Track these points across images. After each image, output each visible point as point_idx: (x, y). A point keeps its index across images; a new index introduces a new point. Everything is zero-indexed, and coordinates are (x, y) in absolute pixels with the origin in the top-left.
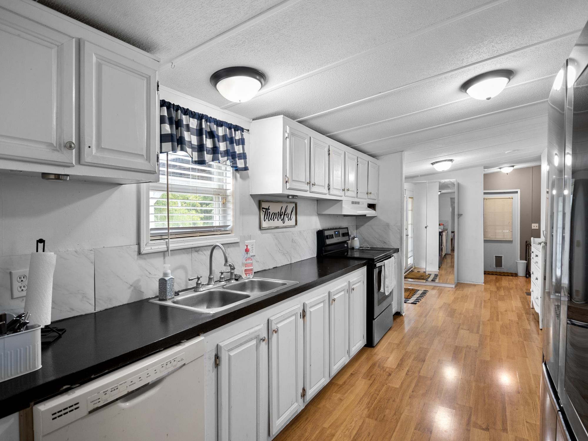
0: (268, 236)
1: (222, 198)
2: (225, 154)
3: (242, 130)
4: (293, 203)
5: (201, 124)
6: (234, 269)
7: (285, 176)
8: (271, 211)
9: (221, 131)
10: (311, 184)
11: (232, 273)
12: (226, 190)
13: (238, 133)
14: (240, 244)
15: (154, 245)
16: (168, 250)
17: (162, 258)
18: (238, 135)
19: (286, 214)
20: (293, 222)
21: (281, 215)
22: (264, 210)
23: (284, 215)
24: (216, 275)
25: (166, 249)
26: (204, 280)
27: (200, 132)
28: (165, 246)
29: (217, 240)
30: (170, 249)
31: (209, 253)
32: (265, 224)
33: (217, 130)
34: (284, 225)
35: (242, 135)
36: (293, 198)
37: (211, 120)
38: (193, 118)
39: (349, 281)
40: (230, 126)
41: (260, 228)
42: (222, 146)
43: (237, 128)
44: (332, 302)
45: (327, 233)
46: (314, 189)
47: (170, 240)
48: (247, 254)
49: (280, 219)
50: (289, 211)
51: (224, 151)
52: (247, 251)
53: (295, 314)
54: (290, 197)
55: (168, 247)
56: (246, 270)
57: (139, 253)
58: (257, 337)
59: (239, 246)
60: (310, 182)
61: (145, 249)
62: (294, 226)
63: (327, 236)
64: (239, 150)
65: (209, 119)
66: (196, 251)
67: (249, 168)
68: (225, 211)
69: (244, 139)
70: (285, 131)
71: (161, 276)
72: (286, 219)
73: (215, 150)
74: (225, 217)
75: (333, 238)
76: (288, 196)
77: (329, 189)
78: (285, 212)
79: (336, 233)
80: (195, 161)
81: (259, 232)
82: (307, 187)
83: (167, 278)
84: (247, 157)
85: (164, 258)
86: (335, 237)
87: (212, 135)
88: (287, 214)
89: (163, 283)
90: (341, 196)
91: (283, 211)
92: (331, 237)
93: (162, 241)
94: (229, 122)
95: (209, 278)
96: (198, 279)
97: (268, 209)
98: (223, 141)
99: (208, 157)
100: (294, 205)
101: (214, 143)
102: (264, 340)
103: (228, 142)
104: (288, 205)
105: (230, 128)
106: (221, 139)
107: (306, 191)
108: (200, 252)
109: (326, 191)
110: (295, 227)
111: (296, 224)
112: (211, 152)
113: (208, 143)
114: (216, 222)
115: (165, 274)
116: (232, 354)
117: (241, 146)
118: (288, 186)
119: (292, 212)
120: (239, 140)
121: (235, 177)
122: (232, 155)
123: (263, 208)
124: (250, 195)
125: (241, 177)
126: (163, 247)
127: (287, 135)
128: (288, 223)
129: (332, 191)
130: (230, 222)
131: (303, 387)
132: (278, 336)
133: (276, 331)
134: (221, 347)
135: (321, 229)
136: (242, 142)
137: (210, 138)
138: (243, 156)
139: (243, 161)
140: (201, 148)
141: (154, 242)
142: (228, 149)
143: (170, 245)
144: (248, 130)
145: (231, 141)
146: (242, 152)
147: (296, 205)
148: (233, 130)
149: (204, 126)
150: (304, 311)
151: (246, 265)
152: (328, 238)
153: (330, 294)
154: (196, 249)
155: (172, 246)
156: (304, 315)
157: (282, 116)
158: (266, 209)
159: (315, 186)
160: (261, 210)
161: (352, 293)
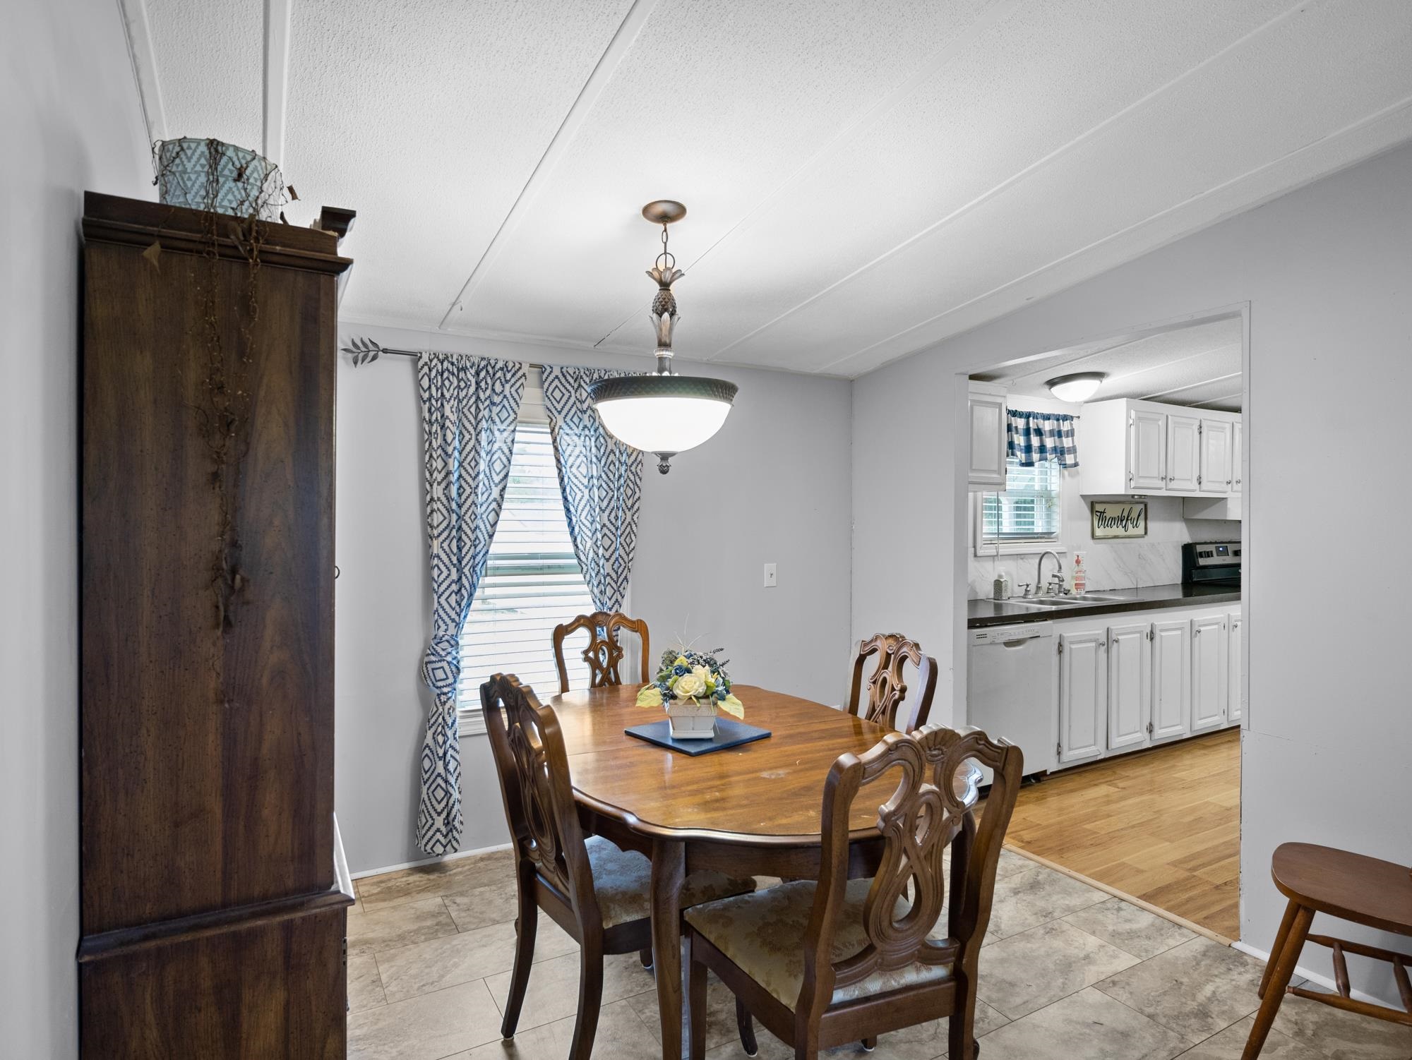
0: (1101, 547)
1: (1047, 501)
2: (1053, 450)
3: (1072, 418)
4: (1141, 503)
5: (1028, 423)
6: (1063, 581)
7: (1128, 472)
8: (1108, 515)
9: (1047, 426)
10: (1168, 479)
11: (1060, 586)
12: (1051, 491)
13: (1067, 423)
14: (1068, 554)
15: (986, 549)
16: (997, 555)
17: (992, 563)
18: (1065, 426)
19: (1129, 518)
20: (1141, 530)
21: (1122, 521)
22: (1099, 514)
23: (1127, 520)
24: (1044, 584)
25: (996, 554)
26: (1032, 588)
27: (1027, 432)
28: (995, 551)
29: (1040, 547)
30: (1000, 553)
31: (1037, 561)
32: (1099, 532)
33: (1044, 424)
34: (1128, 533)
35: (1071, 424)
36: (1141, 498)
37: (1039, 416)
38: (1020, 417)
39: (1229, 615)
40: (1058, 418)
41: (1093, 536)
42: (1049, 442)
43: (1065, 418)
44: (1196, 633)
45: (1199, 549)
46: (1172, 485)
47: (1000, 545)
48: (1078, 565)
49: (1121, 526)
50: (1134, 515)
51: (1052, 448)
52: (1078, 562)
53: (1140, 632)
54: (1136, 497)
55: (997, 552)
56: (1076, 584)
57: (975, 556)
58: (1095, 641)
59: (1066, 557)
60: (1166, 476)
61: (980, 553)
62: (1142, 537)
63: (1201, 553)
64: (1067, 443)
65: (1036, 416)
66: (1022, 559)
67: (1080, 463)
68: (1049, 516)
69: (1073, 429)
70: (1128, 416)
71: (996, 578)
72: (1130, 526)
73: (1042, 449)
74: (1049, 523)
75: (1212, 556)
76: (1133, 496)
77: (1200, 483)
78: (1128, 517)
79: (1221, 549)
80: (1023, 464)
81: (1092, 542)
82: (1162, 484)
83: (1002, 580)
84: (1077, 450)
85: (994, 562)
86: (1218, 555)
87: (1039, 432)
88: (1131, 519)
89: (998, 585)
90: (1225, 492)
91: (1125, 514)
92: (1209, 554)
93: (992, 545)
94: (1056, 413)
95: (1037, 587)
96: (1028, 585)
97: (1104, 512)
98: (1051, 436)
99: (1036, 456)
100: (1142, 506)
101: (1041, 441)
102: (1104, 645)
103: (1056, 438)
104: (1133, 506)
105: (1058, 420)
106: (1048, 434)
107: (1160, 489)
108: (1025, 560)
109: (1195, 485)
110: (1144, 537)
111: (1146, 533)
112: (1038, 450)
113: (1035, 441)
114: (1039, 528)
115: (1000, 576)
116: (1073, 646)
117: (1070, 439)
118: (1133, 484)
119: (1139, 515)
120: (1068, 431)
121: (1062, 475)
122: (1060, 452)
123: (1097, 511)
124: (1081, 495)
125: (1069, 475)
126: (993, 552)
127: (1131, 422)
128: (1132, 531)
129: (1205, 486)
130: (1056, 528)
131: (1149, 721)
132: (1119, 646)
133: (1117, 641)
134: (1064, 637)
135: (1191, 542)
136: (1071, 433)
137: (1037, 435)
138: (1073, 450)
139: (1072, 455)
140: (1028, 449)
141: (986, 546)
142: (1057, 445)
143: (1000, 550)
144: (1079, 417)
145: (1059, 434)
146: (1071, 445)
147: (1146, 506)
148: (1061, 421)
149: (1031, 425)
150: (1152, 632)
151: (1077, 578)
152: (1201, 557)
153: (1193, 623)
154: (1021, 556)
155: (1002, 551)
156: (1152, 637)
157: (1125, 399)
158: (1101, 512)
159: (1175, 481)
160: (1095, 515)
161: (1233, 631)
